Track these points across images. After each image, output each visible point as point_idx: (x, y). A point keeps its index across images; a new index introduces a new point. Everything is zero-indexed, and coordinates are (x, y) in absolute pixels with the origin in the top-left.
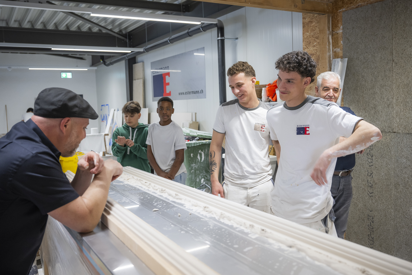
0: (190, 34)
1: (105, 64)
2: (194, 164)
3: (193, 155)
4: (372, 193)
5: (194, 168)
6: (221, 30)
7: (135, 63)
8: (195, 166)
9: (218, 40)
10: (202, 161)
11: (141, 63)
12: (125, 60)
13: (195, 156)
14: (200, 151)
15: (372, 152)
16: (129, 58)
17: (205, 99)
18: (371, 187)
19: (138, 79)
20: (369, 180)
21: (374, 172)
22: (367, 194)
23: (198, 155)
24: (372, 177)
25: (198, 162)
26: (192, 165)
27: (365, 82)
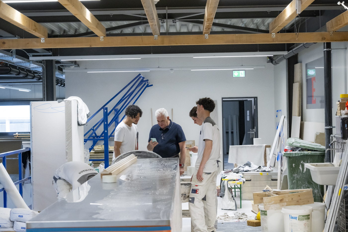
2: (296, 175)
3: (294, 165)
5: (296, 178)
8: (297, 176)
10: (304, 172)
13: (297, 166)
14: (302, 161)
23: (300, 166)
25: (300, 172)
26: (294, 175)
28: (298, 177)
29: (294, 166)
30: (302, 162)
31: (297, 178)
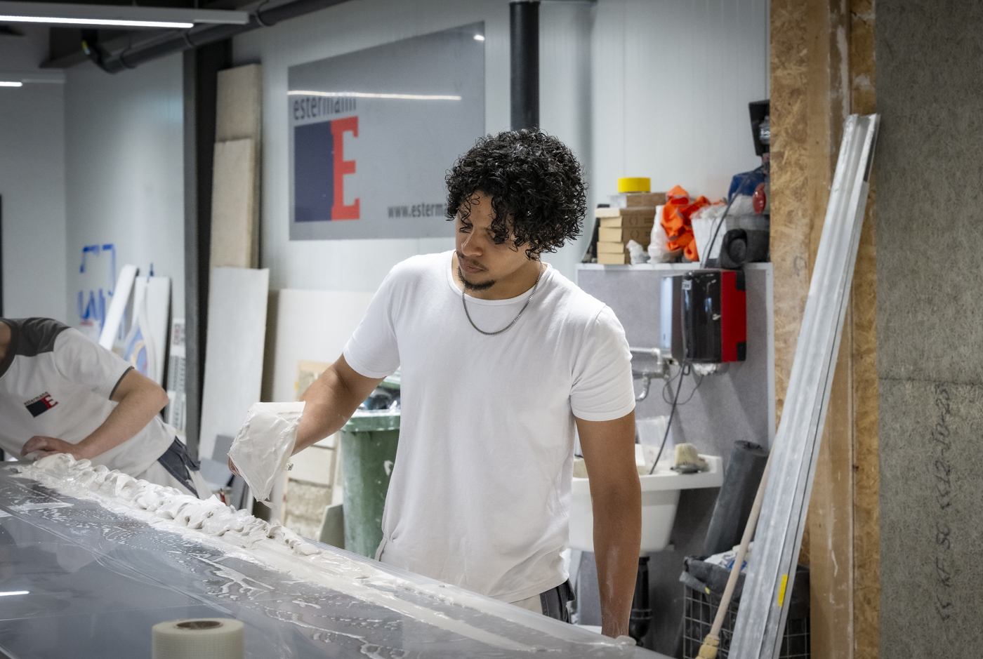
1: (100, 63)
4: (948, 604)
9: (512, 6)
11: (252, 67)
12: (186, 54)
15: (946, 454)
16: (197, 43)
18: (945, 582)
19: (236, 138)
20: (941, 556)
21: (954, 527)
22: (934, 611)
24: (949, 548)
27: (932, 204)
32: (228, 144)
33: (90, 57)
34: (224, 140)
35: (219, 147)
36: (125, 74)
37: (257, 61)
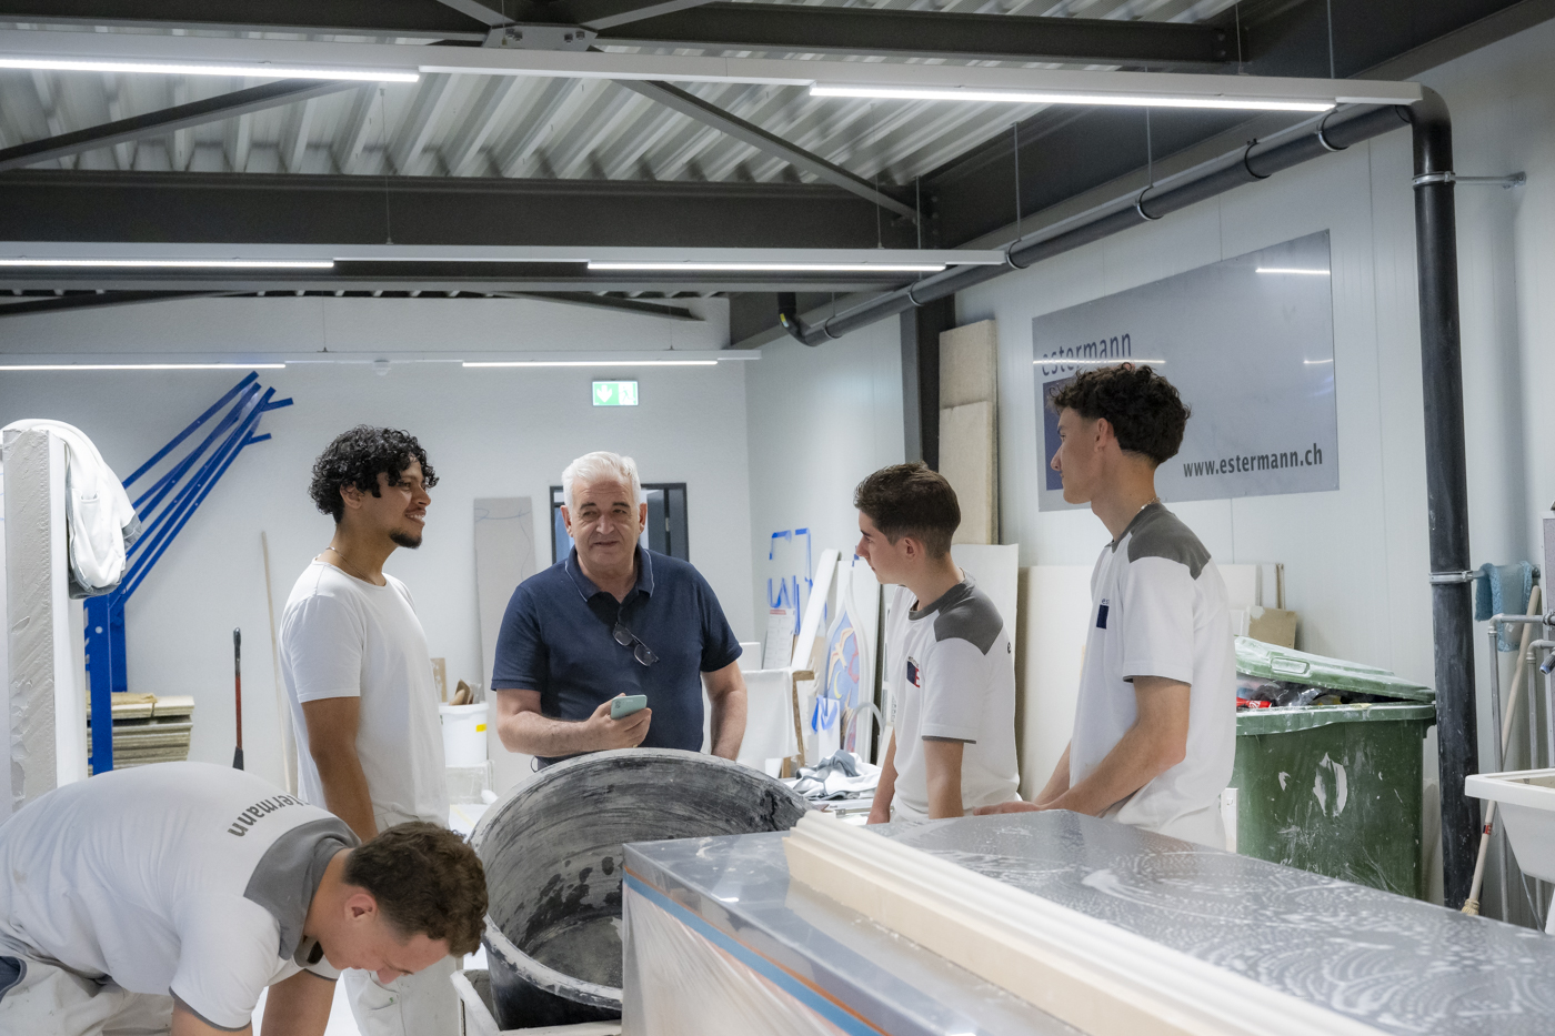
0: (1253, 168)
1: (799, 335)
2: (1294, 829)
3: (1287, 780)
5: (1292, 846)
6: (1434, 138)
7: (951, 324)
8: (1298, 834)
9: (1419, 190)
10: (1335, 814)
11: (985, 323)
12: (904, 315)
13: (1302, 783)
14: (1326, 757)
16: (922, 300)
17: (1336, 492)
19: (965, 403)
23: (1318, 780)
25: (1314, 815)
26: (1284, 831)
28: (1307, 841)
29: (1283, 785)
30: (1325, 761)
31: (1298, 846)
32: (957, 409)
33: (789, 329)
34: (952, 407)
35: (944, 415)
36: (829, 345)
37: (991, 317)
